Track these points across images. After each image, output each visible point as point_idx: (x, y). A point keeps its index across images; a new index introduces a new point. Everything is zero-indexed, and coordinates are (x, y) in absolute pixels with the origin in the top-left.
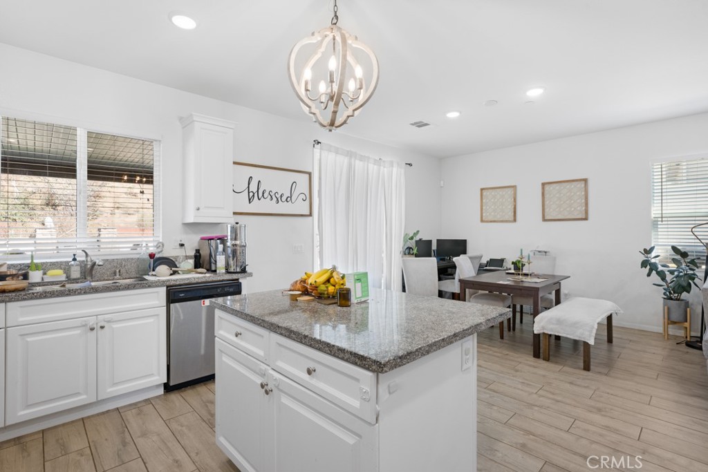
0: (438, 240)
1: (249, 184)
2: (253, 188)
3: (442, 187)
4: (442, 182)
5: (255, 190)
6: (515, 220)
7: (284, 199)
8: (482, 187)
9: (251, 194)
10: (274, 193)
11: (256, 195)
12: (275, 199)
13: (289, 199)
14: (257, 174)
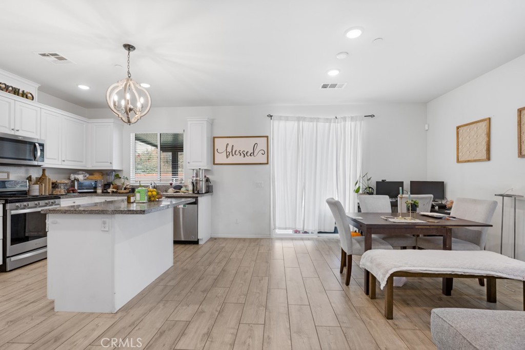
0: (412, 182)
1: (227, 148)
2: (229, 149)
3: (427, 130)
4: (426, 126)
5: (230, 151)
6: (489, 159)
7: (249, 154)
8: (458, 125)
9: (228, 153)
10: (242, 151)
11: (231, 153)
12: (242, 155)
13: (252, 154)
14: (231, 142)
